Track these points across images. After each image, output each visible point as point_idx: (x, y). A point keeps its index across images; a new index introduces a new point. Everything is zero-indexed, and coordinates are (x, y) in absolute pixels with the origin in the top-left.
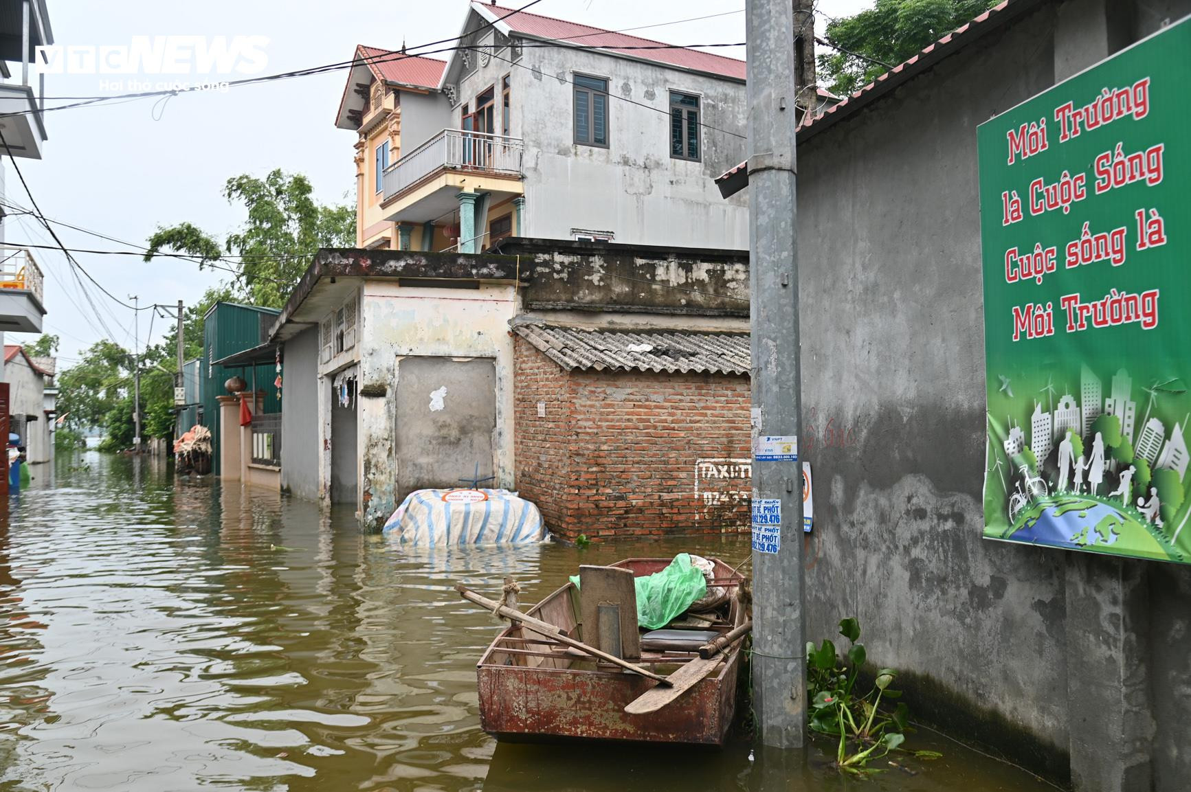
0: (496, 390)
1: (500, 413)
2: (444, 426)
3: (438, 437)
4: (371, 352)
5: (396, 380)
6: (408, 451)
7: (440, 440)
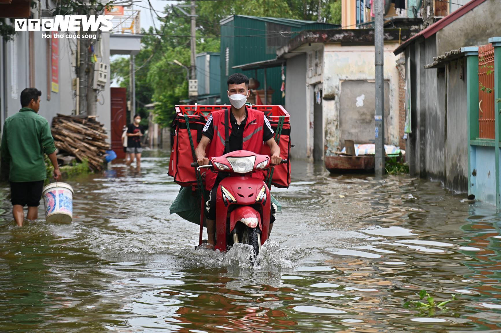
0: (390, 96)
1: (391, 107)
2: (364, 114)
3: (360, 120)
4: (328, 78)
5: (340, 92)
6: (346, 126)
7: (361, 121)
